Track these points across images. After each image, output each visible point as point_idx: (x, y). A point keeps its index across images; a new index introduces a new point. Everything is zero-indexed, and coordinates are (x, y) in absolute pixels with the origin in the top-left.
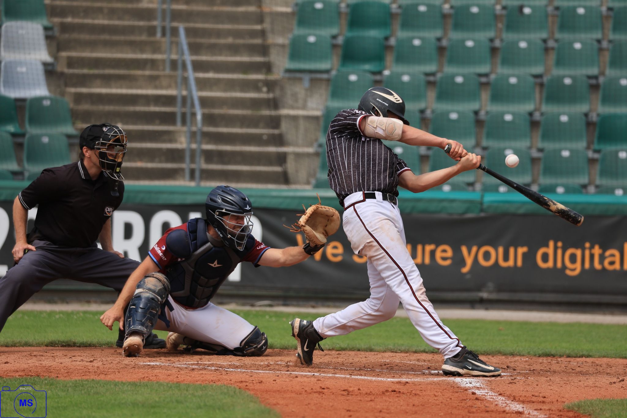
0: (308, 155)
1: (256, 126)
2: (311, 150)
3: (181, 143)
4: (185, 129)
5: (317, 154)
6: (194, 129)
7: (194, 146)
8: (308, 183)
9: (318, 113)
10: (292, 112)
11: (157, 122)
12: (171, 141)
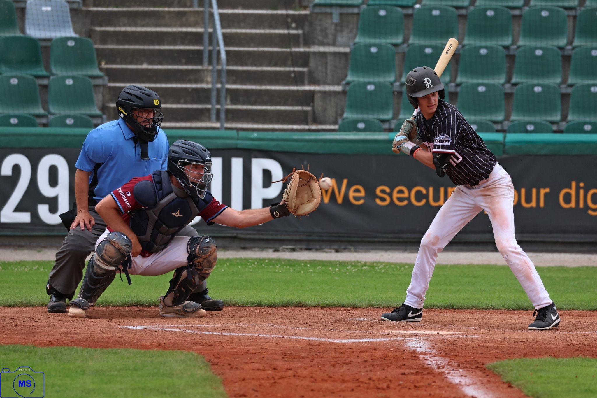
0: (335, 93)
1: (284, 65)
2: (338, 88)
3: (207, 83)
4: (210, 68)
5: (344, 92)
6: (219, 67)
7: (219, 86)
8: (335, 123)
9: (347, 50)
10: (322, 49)
11: (184, 61)
12: (196, 81)
